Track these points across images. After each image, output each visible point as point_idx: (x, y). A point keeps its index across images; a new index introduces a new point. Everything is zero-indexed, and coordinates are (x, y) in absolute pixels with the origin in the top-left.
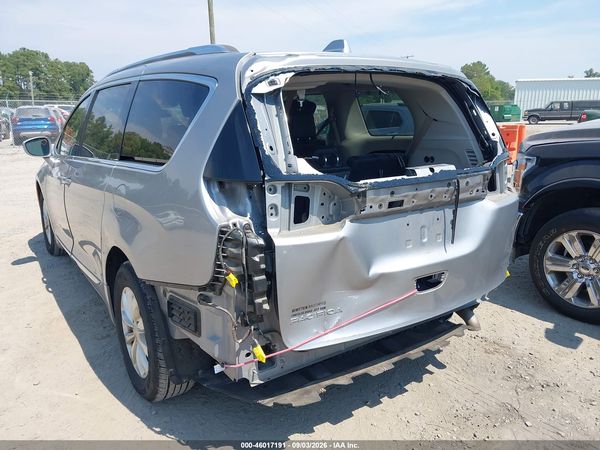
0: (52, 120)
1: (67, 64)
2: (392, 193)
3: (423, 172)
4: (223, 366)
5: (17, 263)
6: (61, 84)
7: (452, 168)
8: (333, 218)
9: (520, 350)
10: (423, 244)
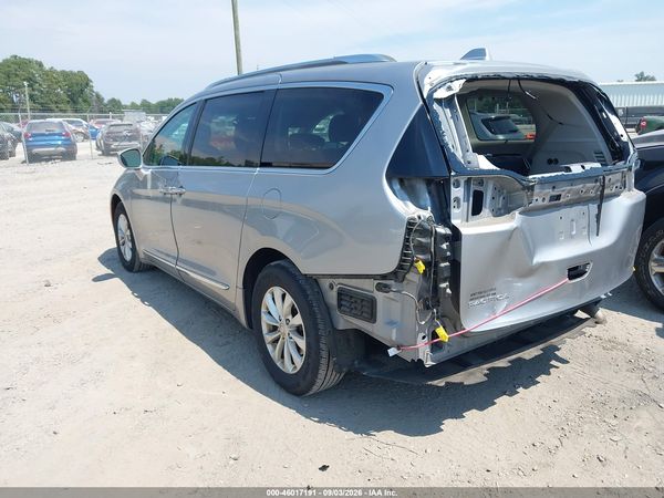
0: (67, 134)
1: (63, 72)
2: (554, 188)
3: (576, 169)
4: (399, 349)
5: (97, 279)
6: (57, 95)
7: (598, 165)
8: (502, 211)
9: (636, 346)
10: (572, 237)
